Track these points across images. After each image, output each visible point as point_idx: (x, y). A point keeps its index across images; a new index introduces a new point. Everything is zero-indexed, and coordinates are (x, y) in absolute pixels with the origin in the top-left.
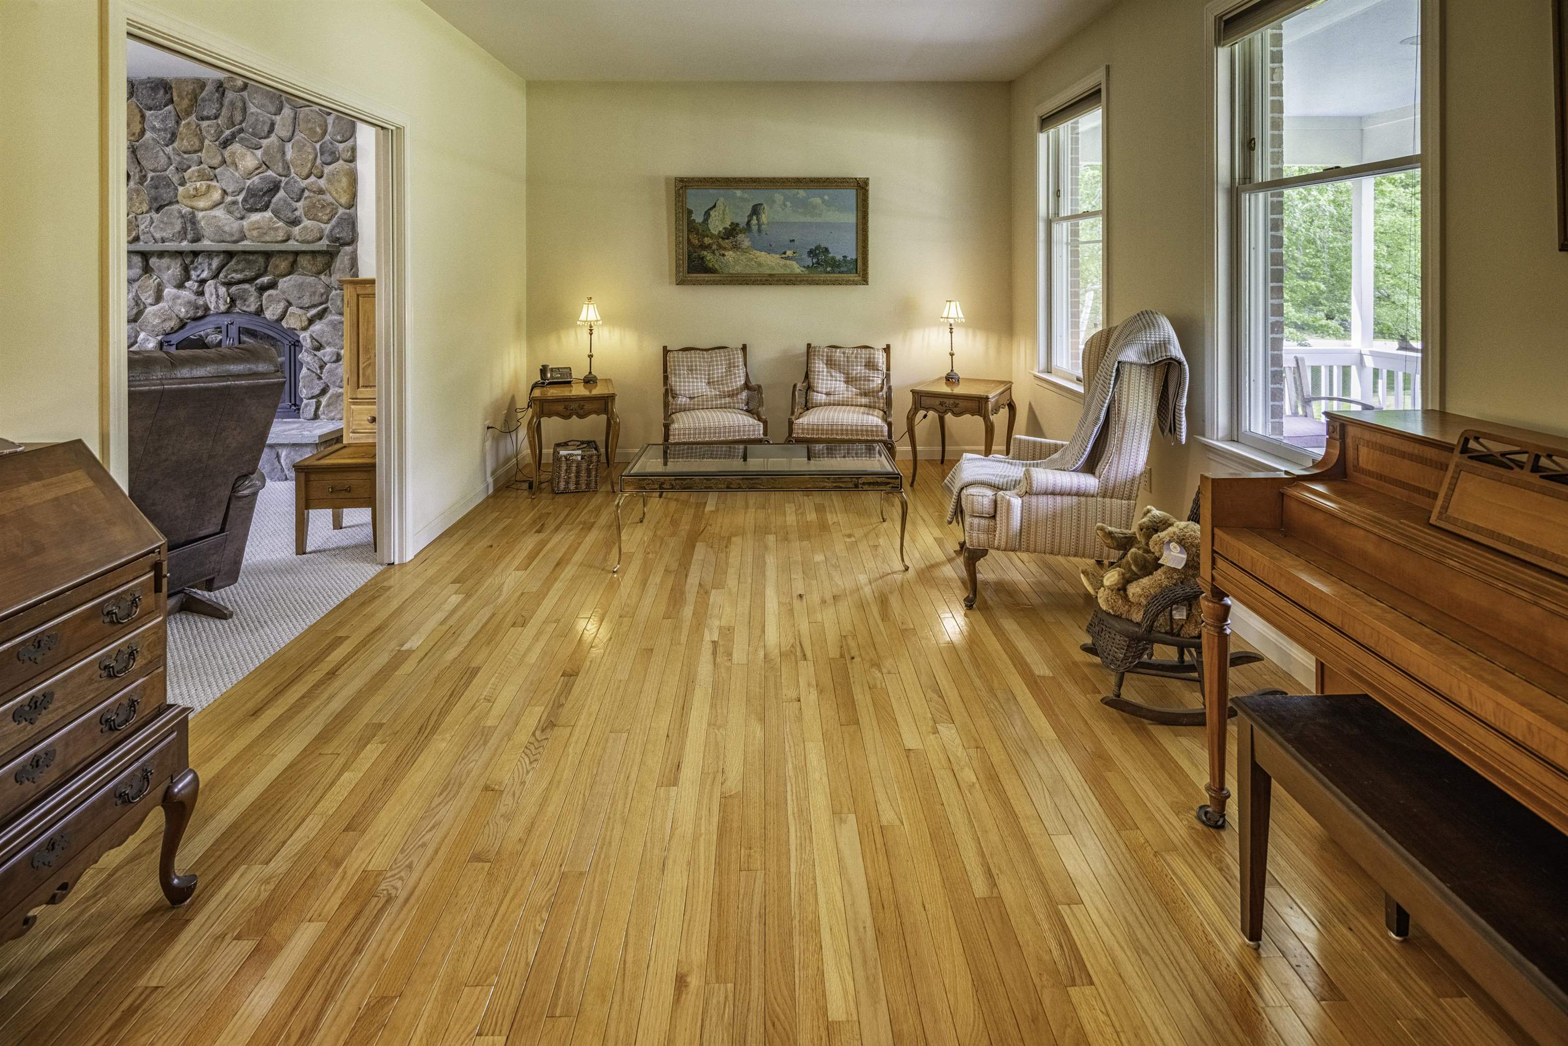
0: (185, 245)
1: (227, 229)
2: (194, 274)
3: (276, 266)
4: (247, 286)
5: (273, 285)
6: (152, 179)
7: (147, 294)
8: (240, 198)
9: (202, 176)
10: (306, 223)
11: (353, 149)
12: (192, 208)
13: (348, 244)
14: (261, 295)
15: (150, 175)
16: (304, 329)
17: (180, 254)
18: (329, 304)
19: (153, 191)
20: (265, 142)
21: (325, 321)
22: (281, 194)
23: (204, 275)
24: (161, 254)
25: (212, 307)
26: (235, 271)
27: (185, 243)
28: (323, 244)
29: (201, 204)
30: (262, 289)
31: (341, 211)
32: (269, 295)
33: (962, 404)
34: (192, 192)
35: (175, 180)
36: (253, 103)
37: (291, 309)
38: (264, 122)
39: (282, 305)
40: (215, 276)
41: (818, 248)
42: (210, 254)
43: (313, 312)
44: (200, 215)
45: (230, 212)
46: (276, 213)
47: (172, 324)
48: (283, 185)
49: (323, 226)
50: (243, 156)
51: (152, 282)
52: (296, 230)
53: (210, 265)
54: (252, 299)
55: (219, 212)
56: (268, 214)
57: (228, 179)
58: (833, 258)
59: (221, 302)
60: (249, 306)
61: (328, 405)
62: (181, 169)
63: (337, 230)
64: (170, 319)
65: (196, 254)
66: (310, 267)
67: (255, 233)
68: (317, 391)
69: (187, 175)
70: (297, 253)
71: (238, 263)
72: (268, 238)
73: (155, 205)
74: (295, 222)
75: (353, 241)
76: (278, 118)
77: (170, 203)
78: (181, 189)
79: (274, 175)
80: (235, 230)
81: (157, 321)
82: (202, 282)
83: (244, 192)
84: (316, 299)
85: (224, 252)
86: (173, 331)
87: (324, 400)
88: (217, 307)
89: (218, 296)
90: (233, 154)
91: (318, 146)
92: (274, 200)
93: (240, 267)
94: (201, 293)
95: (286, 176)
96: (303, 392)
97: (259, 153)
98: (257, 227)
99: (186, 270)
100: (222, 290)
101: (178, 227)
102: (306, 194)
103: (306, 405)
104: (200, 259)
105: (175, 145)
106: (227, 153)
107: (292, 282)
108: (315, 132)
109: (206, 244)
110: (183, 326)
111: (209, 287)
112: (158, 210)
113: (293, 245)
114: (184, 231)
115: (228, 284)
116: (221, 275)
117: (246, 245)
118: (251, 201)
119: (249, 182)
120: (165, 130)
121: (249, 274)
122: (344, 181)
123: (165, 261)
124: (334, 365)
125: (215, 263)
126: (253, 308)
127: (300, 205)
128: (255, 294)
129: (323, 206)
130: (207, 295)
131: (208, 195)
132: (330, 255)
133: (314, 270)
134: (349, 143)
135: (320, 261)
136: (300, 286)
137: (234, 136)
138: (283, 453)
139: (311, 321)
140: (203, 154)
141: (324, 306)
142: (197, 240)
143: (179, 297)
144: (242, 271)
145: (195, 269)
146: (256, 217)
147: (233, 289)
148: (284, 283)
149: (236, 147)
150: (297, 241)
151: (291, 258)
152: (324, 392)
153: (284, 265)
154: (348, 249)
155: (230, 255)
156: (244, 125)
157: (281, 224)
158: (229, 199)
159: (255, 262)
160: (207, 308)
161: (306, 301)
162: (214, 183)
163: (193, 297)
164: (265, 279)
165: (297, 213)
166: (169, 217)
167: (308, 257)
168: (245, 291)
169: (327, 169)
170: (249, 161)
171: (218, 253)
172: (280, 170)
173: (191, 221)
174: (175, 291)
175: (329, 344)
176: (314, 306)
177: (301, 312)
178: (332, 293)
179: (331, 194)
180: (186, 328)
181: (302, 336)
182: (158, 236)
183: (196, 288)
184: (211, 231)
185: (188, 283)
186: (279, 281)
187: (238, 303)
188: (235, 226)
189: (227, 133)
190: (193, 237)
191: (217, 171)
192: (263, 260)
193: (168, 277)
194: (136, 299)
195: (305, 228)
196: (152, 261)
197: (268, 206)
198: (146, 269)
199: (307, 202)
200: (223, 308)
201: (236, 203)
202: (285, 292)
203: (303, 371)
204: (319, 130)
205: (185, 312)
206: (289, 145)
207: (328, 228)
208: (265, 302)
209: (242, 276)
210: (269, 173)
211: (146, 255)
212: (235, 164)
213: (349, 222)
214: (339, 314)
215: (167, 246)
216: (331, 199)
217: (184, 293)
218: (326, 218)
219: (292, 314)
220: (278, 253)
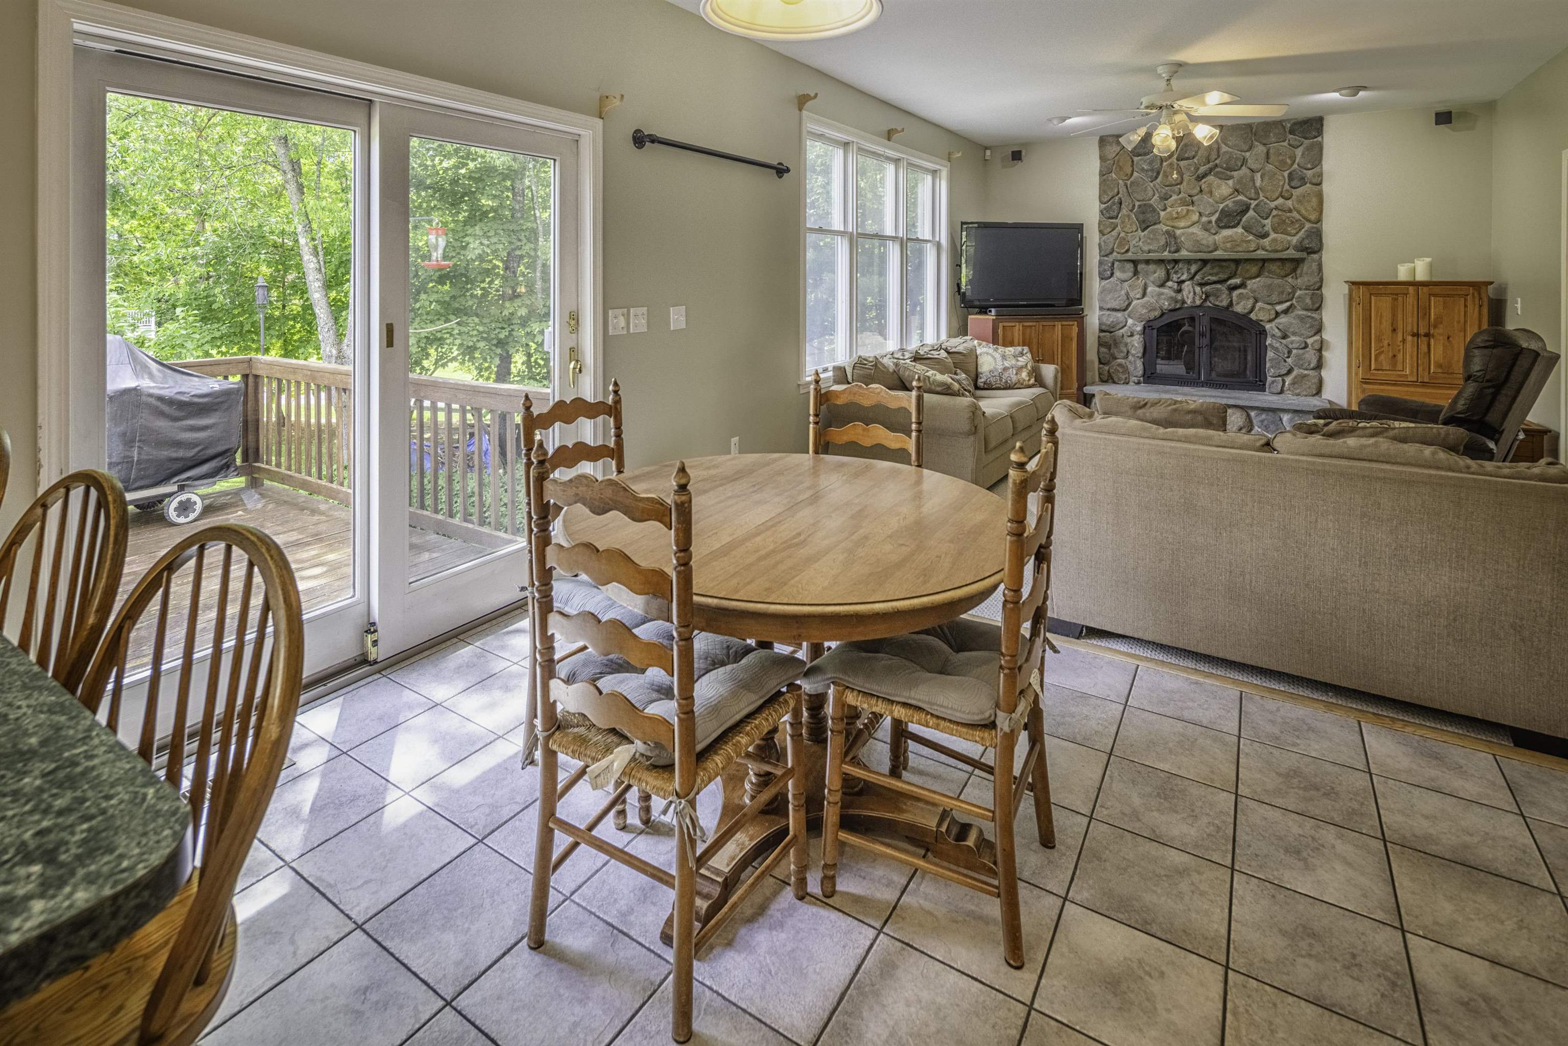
0: (1166, 254)
1: (1204, 242)
2: (1175, 277)
3: (1247, 271)
4: (1219, 286)
5: (1243, 285)
6: (1140, 206)
7: (1136, 291)
8: (1214, 218)
9: (1184, 203)
10: (1273, 235)
11: (1320, 175)
12: (1173, 227)
13: (1315, 253)
14: (1230, 294)
15: (1137, 204)
16: (1270, 321)
17: (1161, 262)
18: (1294, 301)
19: (1141, 217)
20: (1235, 173)
21: (1293, 315)
22: (1251, 213)
23: (1184, 277)
24: (1147, 262)
25: (1189, 302)
26: (1211, 274)
27: (1166, 253)
28: (1291, 253)
29: (1182, 224)
30: (1232, 288)
31: (1308, 226)
32: (1240, 294)
34: (1175, 215)
35: (1158, 207)
36: (1226, 145)
37: (1259, 305)
38: (1237, 159)
39: (1251, 301)
40: (1192, 278)
42: (1189, 262)
43: (1279, 308)
44: (1178, 232)
45: (1206, 230)
46: (1247, 229)
47: (1157, 313)
48: (1252, 206)
49: (1289, 238)
50: (1219, 187)
51: (1141, 282)
52: (1266, 242)
53: (1188, 269)
54: (1224, 296)
55: (1194, 229)
56: (1239, 230)
57: (1205, 203)
59: (1197, 298)
60: (1221, 301)
61: (1293, 383)
62: (1166, 198)
63: (1306, 241)
64: (1155, 310)
65: (1176, 262)
66: (1278, 271)
67: (1229, 245)
68: (1284, 371)
69: (1169, 202)
70: (1264, 261)
71: (1213, 268)
72: (1240, 249)
73: (1144, 226)
74: (1265, 236)
75: (1318, 250)
76: (1248, 154)
77: (1155, 224)
78: (1162, 214)
79: (1245, 199)
80: (1210, 243)
81: (1144, 311)
82: (1181, 283)
83: (1217, 215)
84: (1284, 297)
85: (1200, 260)
86: (1155, 319)
87: (1288, 380)
88: (1194, 301)
89: (1195, 293)
90: (1210, 185)
91: (1286, 174)
92: (1244, 219)
93: (1215, 271)
94: (1179, 291)
95: (1255, 200)
96: (1270, 372)
97: (1230, 182)
98: (1227, 239)
99: (1168, 274)
100: (1198, 289)
101: (1162, 242)
102: (1274, 212)
103: (1273, 382)
104: (1181, 265)
105: (1159, 180)
106: (1204, 183)
107: (1261, 284)
108: (1286, 163)
109: (1184, 253)
110: (1163, 314)
111: (1187, 286)
112: (1143, 231)
113: (1261, 254)
114: (1167, 244)
115: (1201, 285)
116: (1197, 277)
117: (1219, 254)
118: (1225, 220)
119: (1222, 206)
120: (1152, 170)
121: (1222, 276)
122: (1314, 201)
123: (1152, 267)
124: (1301, 351)
125: (1194, 268)
126: (1225, 303)
127: (1268, 222)
128: (1227, 292)
129: (1292, 223)
130: (1185, 293)
131: (1187, 217)
132: (1297, 262)
133: (1283, 273)
134: (1317, 169)
135: (1289, 266)
136: (1269, 287)
137: (1211, 170)
138: (1286, 418)
139: (1277, 314)
140: (1181, 187)
141: (1288, 304)
142: (1177, 251)
143: (1162, 294)
144: (1217, 274)
145: (1176, 272)
146: (1227, 232)
147: (1208, 288)
148: (1252, 284)
149: (1211, 178)
150: (1266, 251)
151: (1260, 264)
152: (1290, 372)
153: (1254, 269)
154: (1315, 256)
155: (1205, 262)
156: (1217, 162)
157: (1251, 237)
158: (1204, 219)
159: (1227, 267)
160: (1184, 302)
161: (1275, 298)
162: (1191, 208)
163: (1173, 294)
164: (1236, 281)
165: (1266, 229)
166: (1154, 234)
167: (1279, 264)
168: (1218, 290)
169: (1296, 193)
170: (1224, 189)
171: (1196, 261)
172: (1253, 196)
173: (1171, 235)
174: (1157, 289)
175: (1294, 334)
176: (1281, 303)
177: (1269, 307)
178: (1298, 293)
179: (1299, 212)
180: (1165, 317)
181: (1268, 326)
182: (1146, 248)
183: (1176, 286)
184: (1188, 244)
185: (1170, 284)
186: (1248, 282)
187: (1211, 298)
188: (1207, 239)
189: (1203, 169)
190: (1173, 249)
191: (1195, 198)
192: (1233, 266)
193: (1152, 278)
194: (1127, 294)
195: (1275, 240)
196: (1140, 267)
197: (1238, 224)
198: (1136, 273)
199: (1276, 219)
200: (1198, 302)
201: (1210, 222)
202: (1253, 291)
203: (1270, 354)
204: (1289, 161)
205: (1166, 305)
206: (1259, 175)
207: (1295, 240)
208: (1234, 298)
209: (1214, 278)
210: (1240, 197)
211: (1135, 263)
212: (1211, 193)
213: (1317, 235)
214: (1307, 310)
215: (1153, 256)
216: (1298, 217)
217: (1165, 291)
218: (1294, 232)
219: (1261, 309)
220: (1247, 260)
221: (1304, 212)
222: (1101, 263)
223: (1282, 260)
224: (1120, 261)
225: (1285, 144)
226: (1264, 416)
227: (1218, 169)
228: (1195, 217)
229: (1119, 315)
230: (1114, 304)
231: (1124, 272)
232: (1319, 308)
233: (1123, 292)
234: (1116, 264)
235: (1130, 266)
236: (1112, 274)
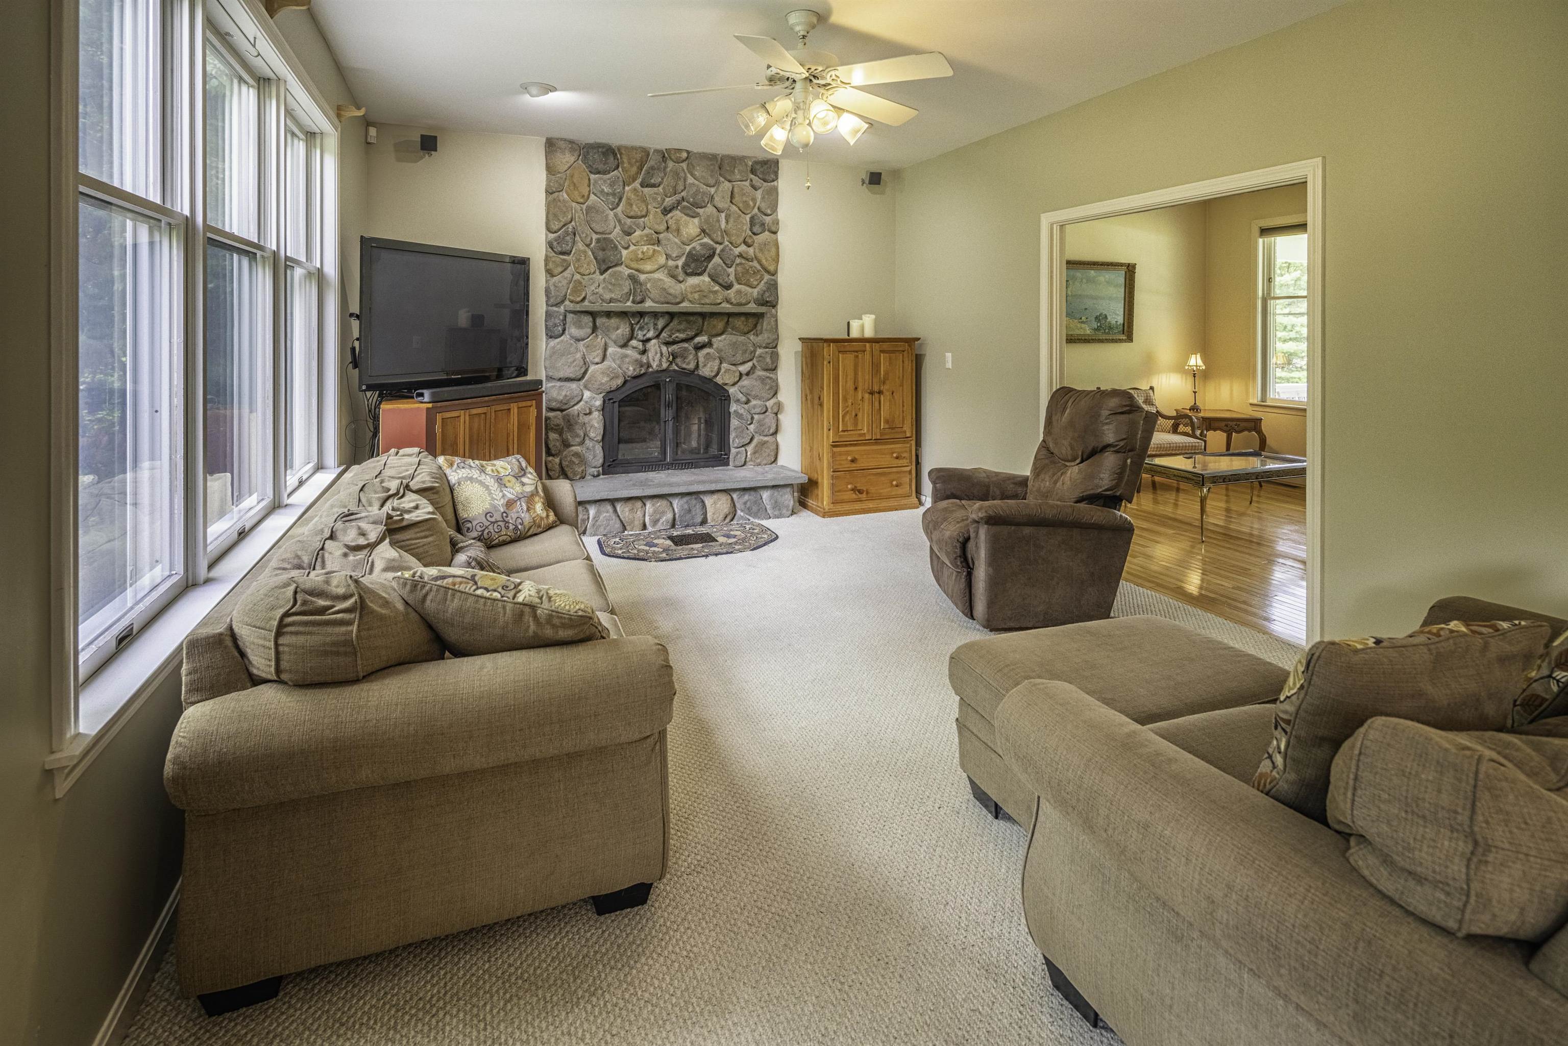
0: (631, 306)
1: (669, 291)
2: (639, 334)
3: (714, 326)
4: (686, 345)
5: (709, 344)
6: (598, 241)
7: (595, 354)
8: (680, 263)
9: (647, 241)
10: (738, 287)
11: (776, 222)
12: (637, 270)
13: (771, 307)
14: (698, 353)
15: (597, 237)
16: (735, 385)
17: (623, 314)
18: (756, 361)
19: (600, 255)
20: (703, 212)
21: (754, 376)
22: (716, 260)
23: (649, 335)
24: (608, 314)
25: (655, 365)
26: (676, 331)
27: (629, 304)
28: (752, 307)
29: (647, 267)
30: (699, 348)
31: (767, 277)
32: (708, 354)
33: (1243, 424)
34: (636, 255)
35: (620, 243)
36: (692, 175)
37: (724, 365)
38: (704, 194)
39: (717, 362)
40: (658, 337)
41: (1101, 315)
42: (655, 315)
43: (744, 368)
44: (645, 277)
45: (672, 276)
46: (713, 278)
47: (617, 382)
48: (718, 251)
49: (751, 290)
50: (686, 224)
51: (600, 340)
52: (731, 293)
53: (655, 324)
54: (691, 357)
55: (663, 275)
56: (706, 278)
57: (671, 245)
58: (1110, 323)
59: (664, 360)
60: (688, 364)
61: (755, 453)
62: (629, 233)
63: (767, 294)
64: (617, 377)
65: (641, 314)
66: (742, 327)
67: (696, 296)
68: (747, 440)
69: (631, 239)
70: (730, 315)
71: (680, 323)
72: (707, 301)
73: (603, 267)
74: (728, 287)
75: (775, 304)
76: (713, 190)
77: (615, 265)
78: (624, 252)
79: (712, 243)
80: (677, 292)
81: (605, 379)
82: (646, 341)
83: (683, 259)
84: (747, 356)
85: (668, 313)
86: (617, 389)
87: (750, 450)
88: (660, 364)
89: (662, 354)
90: (676, 220)
91: (748, 217)
92: (710, 266)
93: (682, 327)
94: (644, 352)
95: (721, 244)
96: (733, 442)
97: (698, 221)
98: (698, 289)
99: (632, 330)
100: (664, 349)
101: (625, 290)
102: (738, 260)
103: (735, 454)
104: (645, 319)
105: (620, 209)
106: (670, 220)
107: (727, 342)
108: (748, 205)
109: (649, 305)
110: (625, 383)
111: (653, 346)
112: (602, 273)
113: (727, 307)
114: (630, 294)
115: (667, 344)
116: (664, 334)
117: (685, 306)
118: (693, 265)
119: (688, 248)
120: (614, 195)
121: (688, 333)
122: (772, 250)
123: (614, 321)
124: (763, 418)
125: (660, 323)
126: (692, 366)
127: (732, 270)
128: (694, 352)
129: (754, 273)
130: (650, 353)
131: (653, 259)
132: (759, 316)
133: (746, 330)
134: (772, 216)
135: (751, 321)
136: (734, 345)
137: (677, 206)
139: (743, 377)
140: (648, 220)
141: (751, 363)
142: (642, 301)
143: (626, 356)
144: (684, 331)
145: (641, 328)
146: (693, 281)
147: (675, 347)
148: (718, 342)
149: (678, 214)
150: (731, 304)
151: (724, 319)
152: (752, 440)
153: (720, 325)
154: (771, 311)
155: (672, 315)
156: (684, 194)
157: (717, 288)
158: (671, 263)
159: (695, 322)
160: (649, 365)
161: (739, 358)
162: (659, 248)
163: (636, 356)
164: (702, 339)
165: (730, 278)
166: (617, 279)
167: (743, 319)
168: (686, 349)
169: (757, 240)
170: (691, 227)
171: (662, 314)
172: (719, 239)
173: (636, 283)
174: (619, 350)
175: (756, 397)
176: (744, 363)
177: (733, 368)
178: (759, 351)
179: (759, 262)
180: (628, 385)
181: (732, 390)
182: (607, 296)
183: (641, 347)
184: (654, 293)
185: (634, 343)
186: (714, 340)
187: (678, 360)
188: (676, 288)
189: (669, 201)
190: (638, 298)
191: (661, 236)
192: (700, 320)
193: (614, 337)
194: (584, 358)
195: (739, 292)
196: (599, 321)
197: (705, 270)
198: (595, 329)
199: (739, 269)
200: (665, 365)
201: (677, 267)
202: (719, 351)
203: (734, 422)
204: (751, 203)
205: (631, 370)
206: (723, 215)
207: (755, 292)
208: (701, 360)
209: (682, 336)
210: (706, 240)
211: (593, 315)
212: (678, 230)
213: (773, 287)
214: (766, 370)
215: (614, 307)
216: (759, 267)
217: (629, 352)
218: (755, 283)
219: (727, 371)
220: (713, 315)
221: (764, 261)
222: (548, 315)
223: (747, 315)
224: (574, 312)
225: (747, 183)
226: (746, 497)
227: (685, 203)
228: (662, 260)
229: (574, 385)
230: (568, 372)
231: (580, 327)
232: (775, 369)
233: (579, 355)
234: (570, 317)
235: (588, 320)
236: (564, 330)
